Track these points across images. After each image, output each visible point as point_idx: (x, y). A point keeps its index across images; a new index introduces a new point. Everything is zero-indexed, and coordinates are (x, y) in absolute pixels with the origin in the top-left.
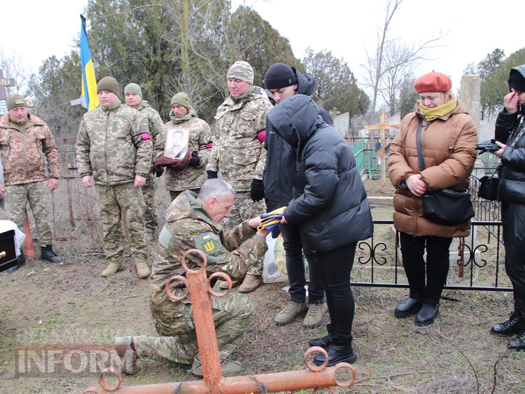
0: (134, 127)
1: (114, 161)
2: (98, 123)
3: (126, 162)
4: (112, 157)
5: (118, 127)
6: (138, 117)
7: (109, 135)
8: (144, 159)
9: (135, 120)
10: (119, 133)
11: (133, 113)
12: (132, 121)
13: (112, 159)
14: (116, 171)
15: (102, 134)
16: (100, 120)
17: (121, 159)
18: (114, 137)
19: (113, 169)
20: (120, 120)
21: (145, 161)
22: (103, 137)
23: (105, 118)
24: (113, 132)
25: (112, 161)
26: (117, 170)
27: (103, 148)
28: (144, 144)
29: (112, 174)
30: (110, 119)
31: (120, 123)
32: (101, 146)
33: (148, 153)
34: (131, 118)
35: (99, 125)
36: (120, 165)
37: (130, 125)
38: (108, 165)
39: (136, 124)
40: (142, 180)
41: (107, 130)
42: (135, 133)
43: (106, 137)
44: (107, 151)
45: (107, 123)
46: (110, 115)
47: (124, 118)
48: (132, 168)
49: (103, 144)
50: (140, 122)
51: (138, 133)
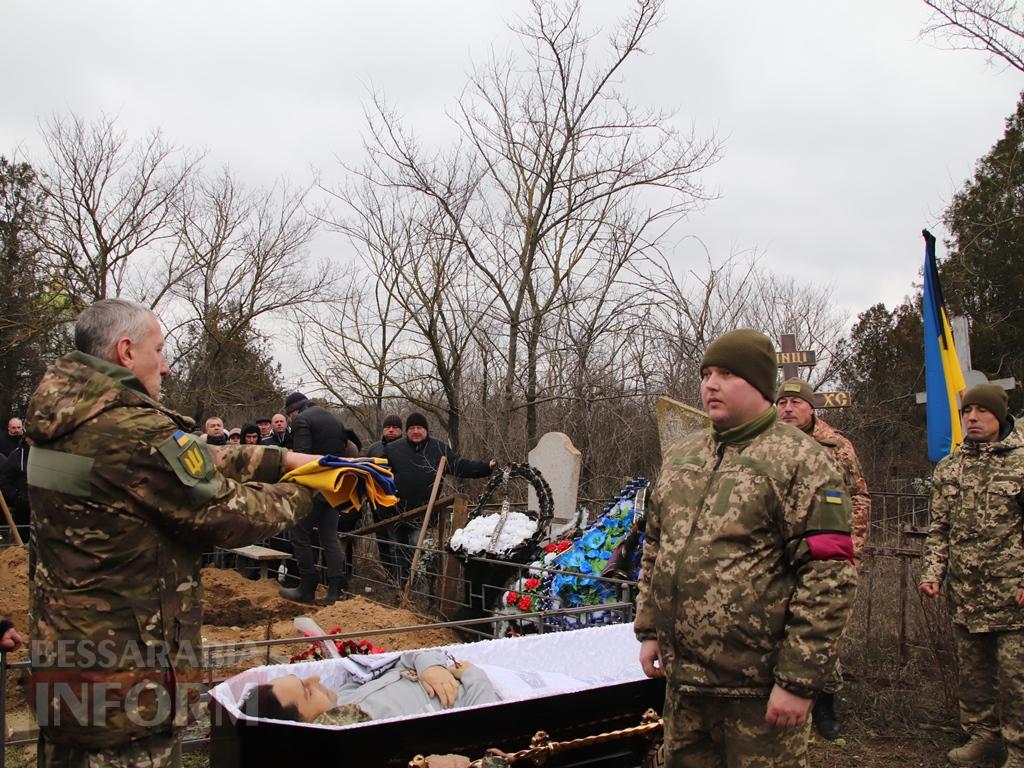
0: (787, 509)
1: (696, 617)
2: (686, 478)
3: (738, 627)
4: (690, 600)
5: (733, 498)
6: (807, 472)
7: (700, 525)
8: (806, 630)
9: (793, 481)
10: (729, 521)
11: (795, 454)
12: (782, 486)
13: (693, 608)
14: (700, 649)
15: (685, 517)
16: (696, 468)
17: (721, 612)
19: (690, 639)
20: (744, 478)
21: (806, 638)
22: (685, 527)
23: (711, 462)
24: (713, 514)
25: (690, 612)
26: (705, 647)
27: (673, 565)
28: (812, 573)
29: (690, 657)
30: (722, 469)
31: (741, 487)
32: (671, 556)
33: (825, 609)
34: (779, 473)
35: (686, 486)
36: (712, 631)
37: (770, 497)
38: (678, 626)
39: (796, 497)
40: (788, 709)
41: (702, 503)
42: (790, 528)
43: (694, 527)
44: (680, 578)
45: (710, 483)
46: (727, 456)
47: (757, 469)
48: (762, 650)
49: (676, 551)
50: (812, 490)
51: (800, 531)
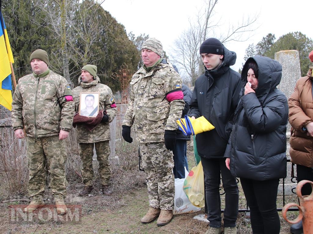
0: (59, 91)
1: (42, 118)
2: (30, 86)
3: (52, 119)
4: (40, 114)
5: (46, 90)
6: (63, 82)
7: (38, 97)
8: (67, 117)
9: (60, 85)
10: (47, 95)
11: (59, 79)
12: (58, 86)
14: (43, 126)
15: (33, 95)
16: (32, 84)
17: (48, 116)
18: (42, 98)
19: (40, 124)
20: (48, 85)
21: (68, 118)
22: (34, 98)
23: (36, 82)
24: (42, 94)
25: (40, 117)
26: (44, 125)
27: (33, 107)
28: (67, 104)
29: (40, 128)
30: (40, 83)
31: (48, 87)
32: (32, 105)
33: (71, 112)
34: (57, 83)
35: (31, 88)
36: (46, 121)
37: (56, 88)
38: (37, 121)
39: (61, 88)
40: (65, 134)
41: (37, 92)
42: (60, 95)
43: (36, 98)
44: (36, 110)
45: (38, 87)
46: (41, 80)
47: (51, 82)
48: (57, 124)
49: (33, 104)
50: (64, 86)
51: (63, 95)
